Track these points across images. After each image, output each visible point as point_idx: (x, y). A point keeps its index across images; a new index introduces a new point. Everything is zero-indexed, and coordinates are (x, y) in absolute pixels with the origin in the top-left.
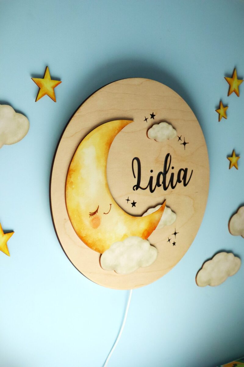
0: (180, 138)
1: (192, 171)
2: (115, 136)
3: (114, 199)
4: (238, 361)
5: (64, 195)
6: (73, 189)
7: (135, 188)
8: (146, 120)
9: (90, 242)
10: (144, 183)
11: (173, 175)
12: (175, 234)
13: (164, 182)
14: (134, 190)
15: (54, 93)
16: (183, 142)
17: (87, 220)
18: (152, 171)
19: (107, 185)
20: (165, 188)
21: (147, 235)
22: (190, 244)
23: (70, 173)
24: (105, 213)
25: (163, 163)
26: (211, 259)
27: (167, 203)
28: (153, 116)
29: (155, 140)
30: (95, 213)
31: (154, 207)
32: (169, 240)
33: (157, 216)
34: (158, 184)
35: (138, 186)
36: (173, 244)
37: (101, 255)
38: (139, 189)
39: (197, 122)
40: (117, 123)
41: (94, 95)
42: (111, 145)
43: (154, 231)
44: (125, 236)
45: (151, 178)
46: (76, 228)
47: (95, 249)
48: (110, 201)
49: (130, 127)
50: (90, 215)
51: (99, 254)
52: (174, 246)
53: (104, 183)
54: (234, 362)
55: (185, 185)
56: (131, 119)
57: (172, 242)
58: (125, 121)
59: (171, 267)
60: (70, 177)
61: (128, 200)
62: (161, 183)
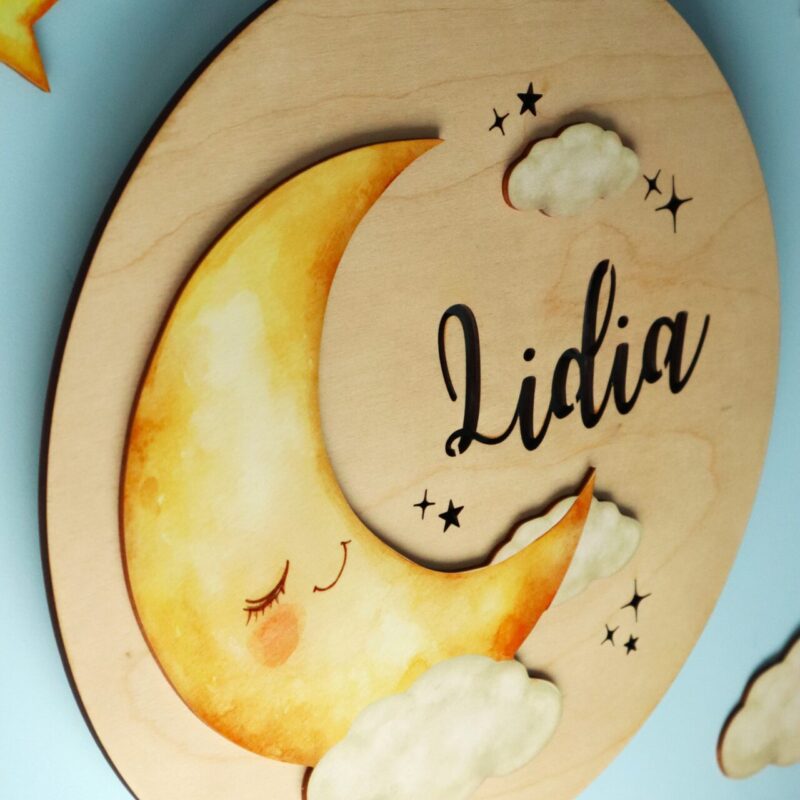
0: (653, 185)
1: (707, 319)
2: (354, 225)
3: (358, 514)
5: (116, 545)
6: (158, 511)
7: (455, 445)
8: (499, 122)
9: (253, 726)
10: (495, 415)
11: (622, 351)
12: (636, 601)
13: (585, 394)
14: (451, 453)
15: (37, 47)
16: (666, 199)
17: (235, 638)
18: (529, 355)
19: (328, 463)
20: (591, 419)
21: (510, 642)
22: (699, 631)
23: (139, 439)
24: (320, 586)
25: (581, 309)
26: (778, 658)
27: (600, 480)
28: (529, 100)
29: (542, 211)
30: (270, 598)
31: (542, 511)
32: (610, 635)
33: (555, 550)
34: (559, 408)
35: (468, 435)
36: (627, 645)
37: (309, 771)
38: (475, 444)
39: (731, 98)
40: (360, 164)
41: (241, 41)
42: (339, 271)
43: (545, 614)
44: (419, 666)
45: (529, 385)
46: (185, 685)
47: (279, 752)
48: (342, 526)
49: (428, 168)
50: (250, 610)
51: (297, 771)
52: (632, 652)
53: (308, 450)
55: (676, 386)
56: (428, 133)
57: (621, 638)
58: (401, 148)
59: (621, 740)
60: (143, 459)
61: (424, 505)
62: (571, 398)
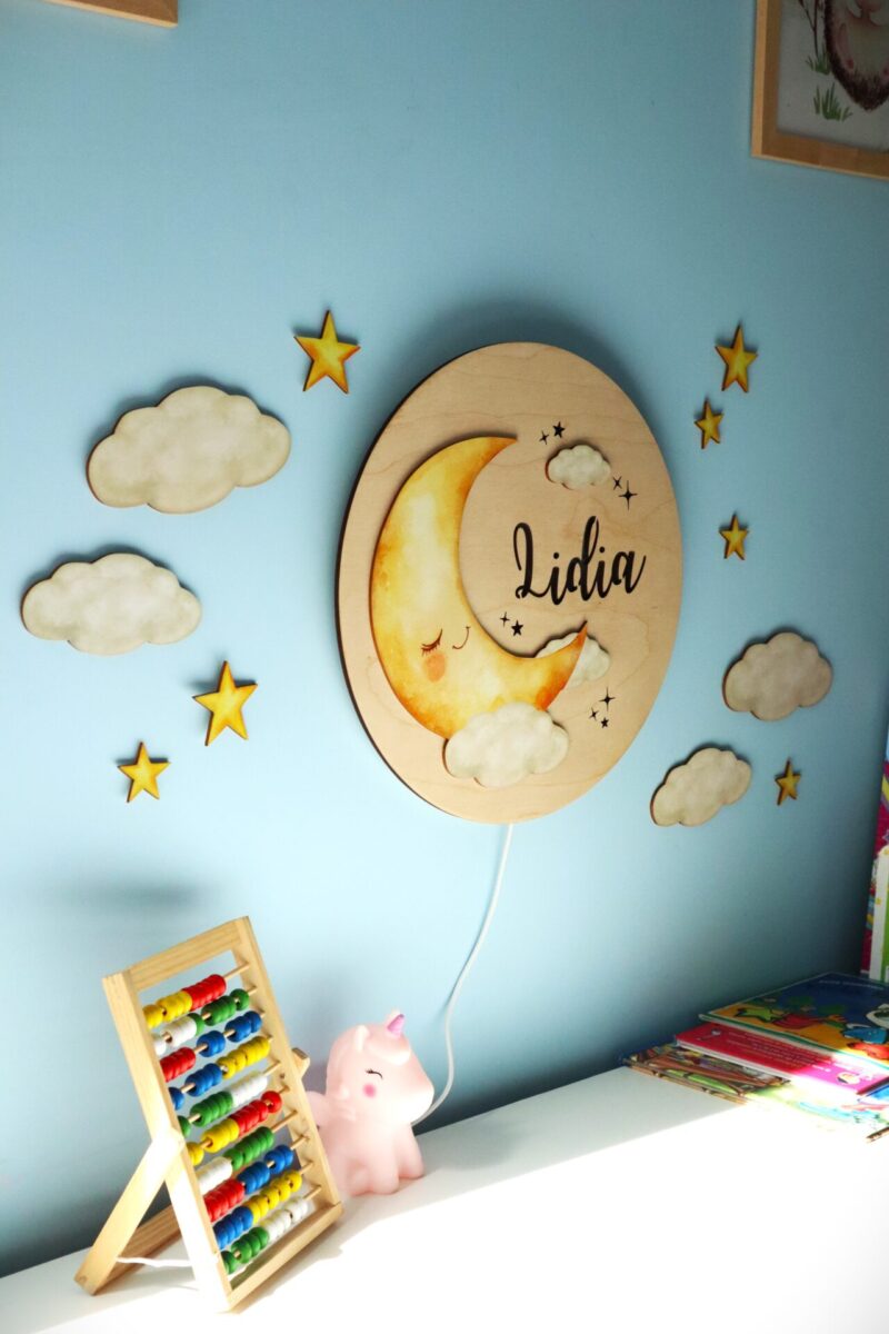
0: (617, 483)
1: (645, 558)
2: (478, 473)
3: (475, 616)
4: (749, 1003)
5: (367, 603)
6: (387, 589)
7: (520, 592)
8: (544, 438)
9: (423, 709)
10: (540, 582)
11: (601, 565)
12: (607, 700)
13: (583, 582)
14: (518, 596)
15: (344, 372)
16: (624, 492)
17: (417, 661)
18: (556, 556)
19: (461, 585)
20: (586, 596)
21: (545, 700)
22: (640, 727)
23: (381, 553)
24: (456, 646)
25: (582, 538)
26: (685, 762)
27: (590, 628)
28: (559, 430)
29: (564, 485)
30: (433, 646)
31: (562, 637)
32: (594, 714)
33: (567, 658)
34: (570, 586)
35: (525, 589)
36: (602, 722)
37: (447, 741)
38: (529, 595)
39: (656, 446)
40: (481, 444)
41: (431, 379)
42: (470, 494)
43: (561, 692)
44: (499, 702)
45: (556, 571)
46: (393, 680)
47: (433, 727)
48: (466, 620)
49: (510, 454)
50: (425, 650)
51: (439, 740)
52: (605, 727)
53: (453, 577)
54: (739, 1005)
55: (629, 589)
56: (512, 437)
57: (600, 718)
58: (500, 441)
59: (599, 775)
60: (381, 563)
61: (505, 619)
62: (576, 583)
